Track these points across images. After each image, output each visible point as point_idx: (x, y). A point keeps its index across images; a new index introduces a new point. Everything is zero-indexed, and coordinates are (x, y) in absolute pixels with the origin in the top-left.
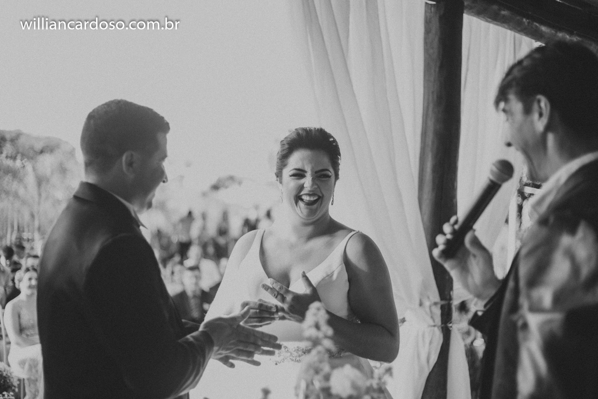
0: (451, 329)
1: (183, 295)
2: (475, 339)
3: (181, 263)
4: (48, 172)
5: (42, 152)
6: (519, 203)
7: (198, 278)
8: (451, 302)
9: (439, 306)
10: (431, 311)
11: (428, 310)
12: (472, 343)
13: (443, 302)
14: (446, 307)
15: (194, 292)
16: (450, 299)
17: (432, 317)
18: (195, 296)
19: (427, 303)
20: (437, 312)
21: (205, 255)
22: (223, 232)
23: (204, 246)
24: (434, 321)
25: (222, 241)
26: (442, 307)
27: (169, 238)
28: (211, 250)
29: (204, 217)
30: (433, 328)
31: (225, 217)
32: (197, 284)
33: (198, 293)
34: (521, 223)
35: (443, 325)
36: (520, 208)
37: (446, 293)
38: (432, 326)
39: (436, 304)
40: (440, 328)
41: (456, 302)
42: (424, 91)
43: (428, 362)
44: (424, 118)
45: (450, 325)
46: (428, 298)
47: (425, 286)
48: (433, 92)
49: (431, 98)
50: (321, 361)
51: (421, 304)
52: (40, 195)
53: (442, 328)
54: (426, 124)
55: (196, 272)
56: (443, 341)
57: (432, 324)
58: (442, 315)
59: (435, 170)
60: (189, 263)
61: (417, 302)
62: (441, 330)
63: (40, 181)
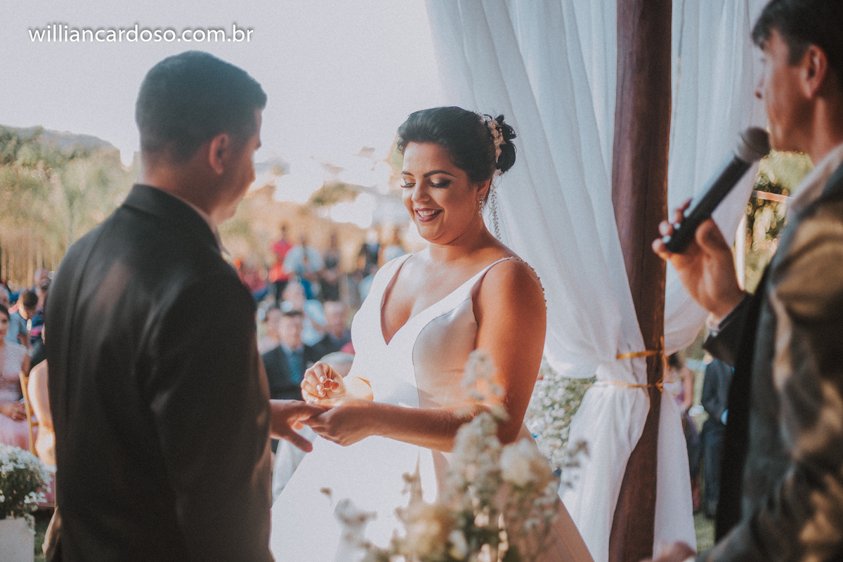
0: (661, 390)
1: (277, 353)
2: (691, 406)
3: (277, 306)
4: (82, 185)
5: (72, 157)
6: (749, 213)
7: (299, 328)
8: (661, 352)
9: (644, 359)
10: (633, 366)
11: (628, 363)
12: (687, 411)
13: (649, 353)
14: (655, 358)
15: (294, 347)
16: (660, 348)
17: (634, 374)
18: (294, 354)
19: (627, 354)
20: (642, 366)
21: (309, 296)
22: (331, 263)
23: (306, 284)
24: (637, 380)
25: (331, 276)
26: (649, 361)
27: (256, 274)
28: (316, 288)
29: (304, 243)
30: (635, 390)
31: (334, 241)
32: (297, 336)
33: (300, 348)
34: (753, 242)
35: (650, 386)
36: (751, 221)
37: (654, 339)
38: (634, 386)
39: (639, 355)
40: (646, 390)
41: (667, 353)
42: (618, 52)
43: (630, 436)
44: (620, 90)
45: (661, 385)
46: (629, 347)
47: (623, 331)
48: (631, 54)
49: (628, 61)
50: (486, 435)
51: (619, 356)
52: (72, 217)
53: (649, 389)
54: (622, 99)
55: (297, 320)
56: (651, 408)
57: (634, 382)
58: (649, 371)
59: (635, 165)
60: (288, 305)
61: (614, 353)
62: (647, 393)
63: (72, 197)
